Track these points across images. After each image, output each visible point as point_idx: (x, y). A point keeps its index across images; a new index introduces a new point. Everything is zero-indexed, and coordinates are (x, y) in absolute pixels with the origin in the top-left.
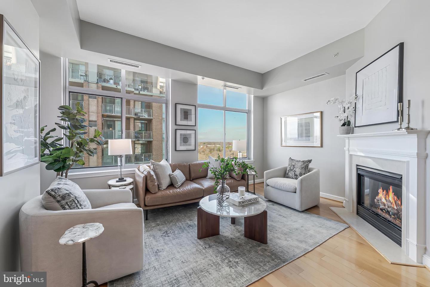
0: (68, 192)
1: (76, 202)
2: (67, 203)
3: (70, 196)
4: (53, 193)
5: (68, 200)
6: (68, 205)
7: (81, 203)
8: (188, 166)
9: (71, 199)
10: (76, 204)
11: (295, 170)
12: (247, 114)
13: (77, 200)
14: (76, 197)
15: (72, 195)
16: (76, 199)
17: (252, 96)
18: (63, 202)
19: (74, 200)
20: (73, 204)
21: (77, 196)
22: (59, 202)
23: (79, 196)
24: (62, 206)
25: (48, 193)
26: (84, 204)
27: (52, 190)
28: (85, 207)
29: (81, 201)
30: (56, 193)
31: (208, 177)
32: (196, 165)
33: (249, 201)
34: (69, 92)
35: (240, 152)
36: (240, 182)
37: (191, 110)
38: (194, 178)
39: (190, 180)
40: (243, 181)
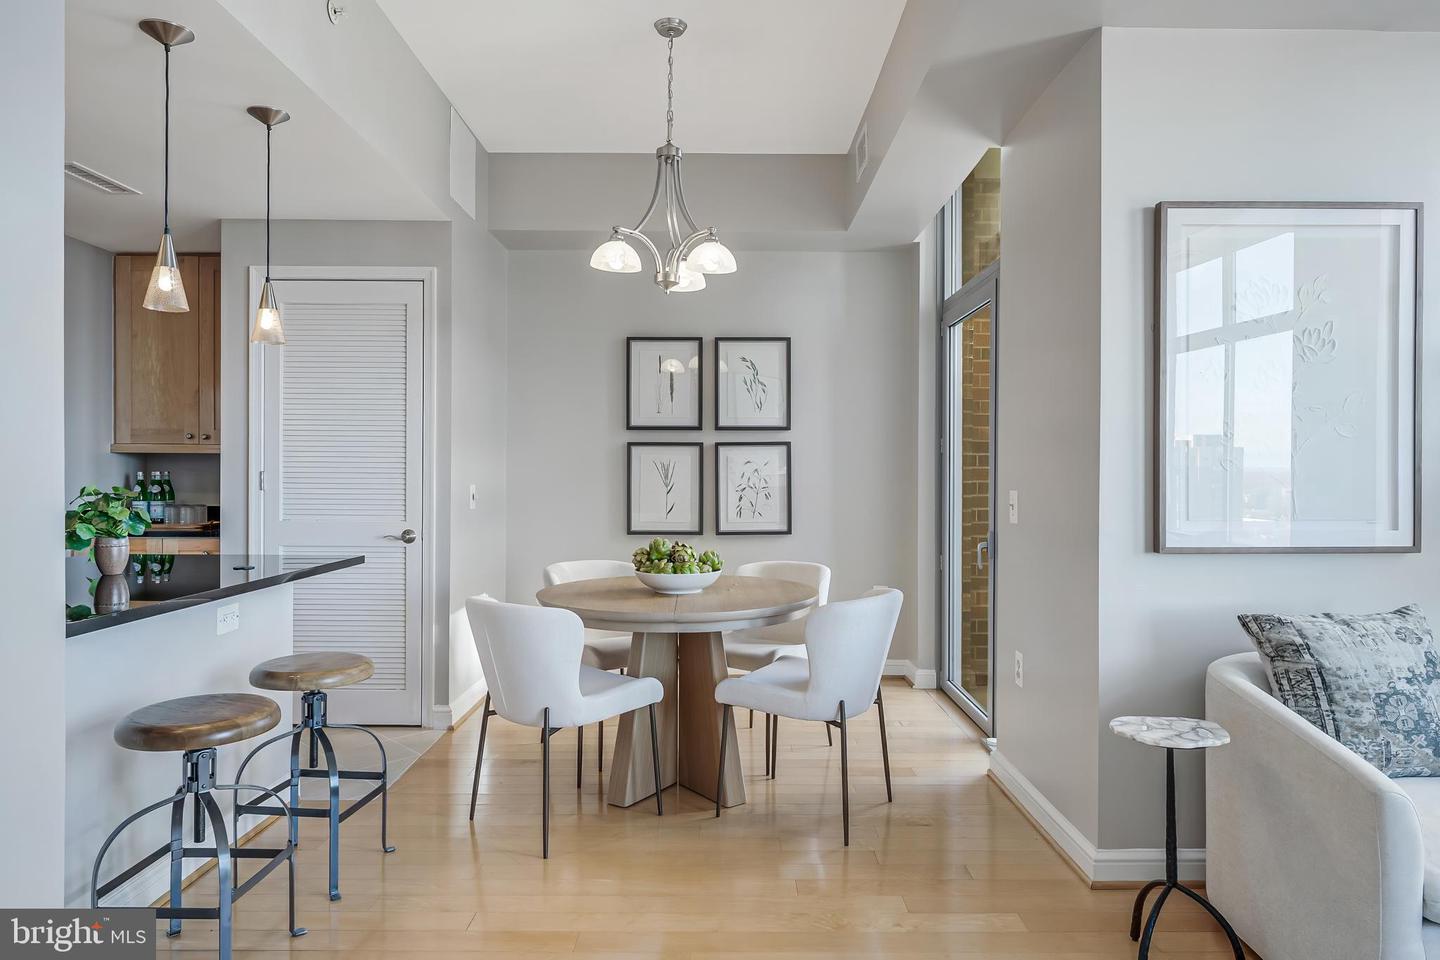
0: (1298, 640)
1: (1318, 682)
2: (1287, 672)
3: (1301, 655)
4: (1254, 627)
5: (1291, 665)
6: (1289, 680)
7: (1337, 696)
9: (1301, 666)
10: (1314, 688)
13: (1323, 680)
14: (1320, 669)
15: (1307, 657)
16: (1320, 673)
18: (1281, 666)
19: (1309, 673)
20: (1303, 685)
21: (1326, 664)
22: (1272, 659)
23: (1340, 669)
24: (1275, 675)
25: (1244, 625)
26: (1349, 702)
27: (1256, 619)
28: (1349, 713)
29: (1339, 689)
30: (1262, 629)
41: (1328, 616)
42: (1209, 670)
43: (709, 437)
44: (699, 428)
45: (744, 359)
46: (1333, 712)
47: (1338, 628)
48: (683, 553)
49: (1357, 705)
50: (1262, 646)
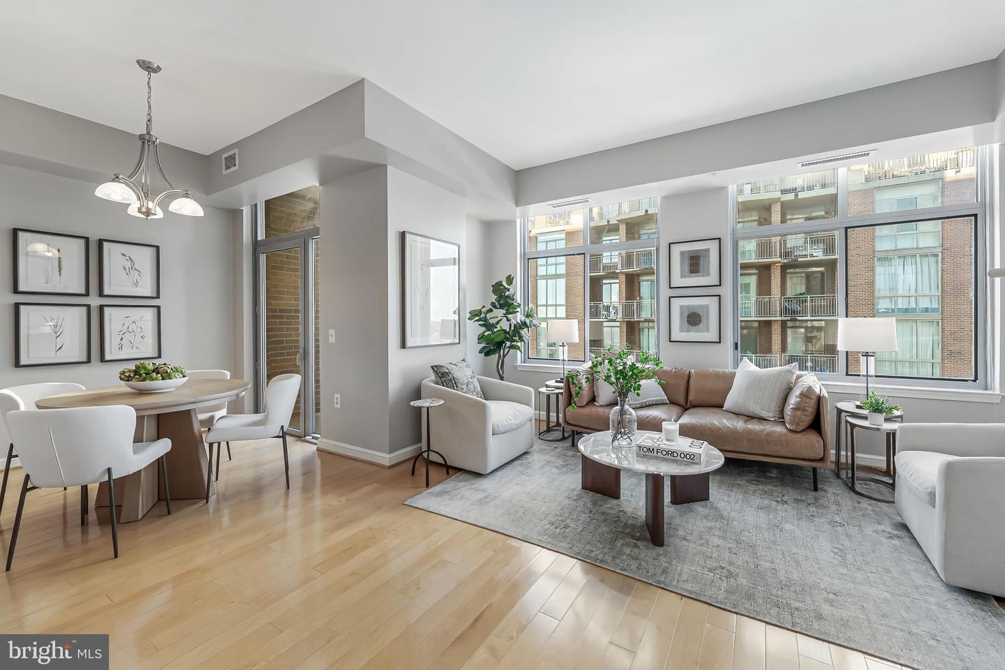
0: (447, 371)
1: (453, 382)
4: (436, 369)
6: (446, 383)
7: (458, 385)
8: (687, 377)
9: (449, 378)
13: (455, 380)
14: (454, 378)
15: (450, 375)
18: (443, 379)
19: (451, 380)
21: (455, 376)
22: (440, 378)
23: (458, 377)
24: (441, 381)
25: (432, 369)
26: (461, 386)
27: (435, 366)
28: (461, 389)
30: (438, 369)
31: (724, 409)
32: (705, 376)
33: (667, 453)
34: (528, 259)
35: (867, 355)
36: (799, 436)
37: (707, 251)
38: (693, 404)
39: (684, 405)
40: (813, 437)
41: (452, 363)
42: (422, 383)
43: (95, 301)
44: (87, 294)
45: (123, 255)
46: (458, 390)
47: (454, 366)
48: (167, 368)
49: (463, 386)
50: (437, 374)
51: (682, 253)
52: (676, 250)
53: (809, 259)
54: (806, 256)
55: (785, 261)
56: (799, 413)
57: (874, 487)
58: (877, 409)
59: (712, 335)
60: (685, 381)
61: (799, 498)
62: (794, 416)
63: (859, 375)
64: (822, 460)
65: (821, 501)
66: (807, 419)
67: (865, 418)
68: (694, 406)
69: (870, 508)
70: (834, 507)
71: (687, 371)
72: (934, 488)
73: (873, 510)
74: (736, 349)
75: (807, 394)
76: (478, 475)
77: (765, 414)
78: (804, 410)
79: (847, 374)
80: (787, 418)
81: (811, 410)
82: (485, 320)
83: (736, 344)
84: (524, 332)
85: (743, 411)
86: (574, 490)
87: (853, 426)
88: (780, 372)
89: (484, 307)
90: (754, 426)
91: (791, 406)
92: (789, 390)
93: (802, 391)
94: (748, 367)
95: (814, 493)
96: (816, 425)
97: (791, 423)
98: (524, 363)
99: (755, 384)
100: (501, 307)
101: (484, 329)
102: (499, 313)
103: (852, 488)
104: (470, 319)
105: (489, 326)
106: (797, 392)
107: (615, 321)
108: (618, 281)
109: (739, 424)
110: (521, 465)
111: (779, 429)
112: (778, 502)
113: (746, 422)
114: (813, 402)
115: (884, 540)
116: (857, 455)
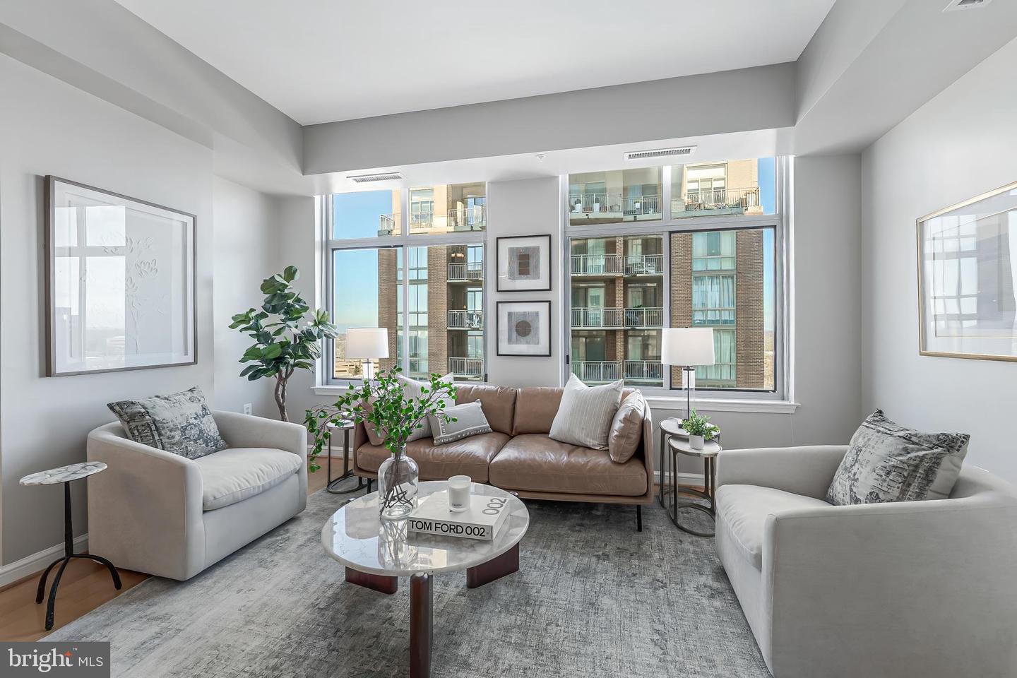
0: (143, 410)
1: (153, 428)
3: (144, 417)
4: (117, 408)
5: (139, 423)
6: (138, 430)
7: (163, 432)
8: (512, 399)
9: (144, 422)
11: (855, 474)
12: (773, 230)
13: (156, 426)
14: (154, 421)
15: (147, 417)
16: (155, 424)
17: (791, 158)
18: (133, 424)
19: (149, 425)
20: (146, 431)
21: (157, 419)
22: (128, 422)
23: (164, 419)
24: (130, 429)
25: (110, 408)
26: (169, 433)
27: (118, 404)
28: (168, 438)
29: (164, 428)
30: (122, 409)
31: (550, 436)
32: (532, 396)
33: (449, 529)
34: (333, 250)
35: (688, 369)
36: (622, 469)
37: (537, 249)
38: (519, 430)
39: (509, 432)
40: (636, 468)
41: (157, 397)
42: (89, 435)
46: (161, 440)
47: (163, 401)
49: (172, 434)
50: (121, 416)
51: (512, 250)
52: (505, 246)
53: (645, 275)
54: (642, 272)
55: (627, 276)
56: (623, 441)
57: (694, 515)
58: (697, 431)
59: (542, 348)
60: (512, 402)
61: (621, 546)
62: (618, 445)
63: (681, 389)
64: (645, 495)
65: (645, 548)
66: (632, 448)
67: (686, 440)
68: (520, 433)
69: (691, 548)
70: (657, 555)
71: (514, 391)
72: (760, 549)
73: (695, 552)
74: (568, 363)
75: (631, 418)
76: (173, 584)
77: (590, 442)
78: (628, 438)
79: (671, 389)
80: (611, 447)
81: (635, 437)
82: (256, 327)
83: (568, 357)
84: (311, 347)
85: (569, 440)
86: (331, 586)
87: (676, 451)
88: (606, 391)
89: (252, 310)
90: (579, 459)
91: (616, 433)
92: (615, 411)
93: (626, 415)
94: (577, 385)
95: (636, 535)
96: (639, 454)
97: (615, 454)
98: (327, 384)
99: (582, 403)
100: (275, 310)
101: (255, 341)
102: (277, 318)
103: (674, 522)
104: (232, 327)
105: (263, 337)
106: (621, 415)
107: (478, 329)
108: (481, 289)
109: (562, 458)
110: (269, 547)
111: (602, 460)
112: (598, 557)
113: (569, 453)
114: (637, 427)
115: (705, 602)
116: (679, 475)
